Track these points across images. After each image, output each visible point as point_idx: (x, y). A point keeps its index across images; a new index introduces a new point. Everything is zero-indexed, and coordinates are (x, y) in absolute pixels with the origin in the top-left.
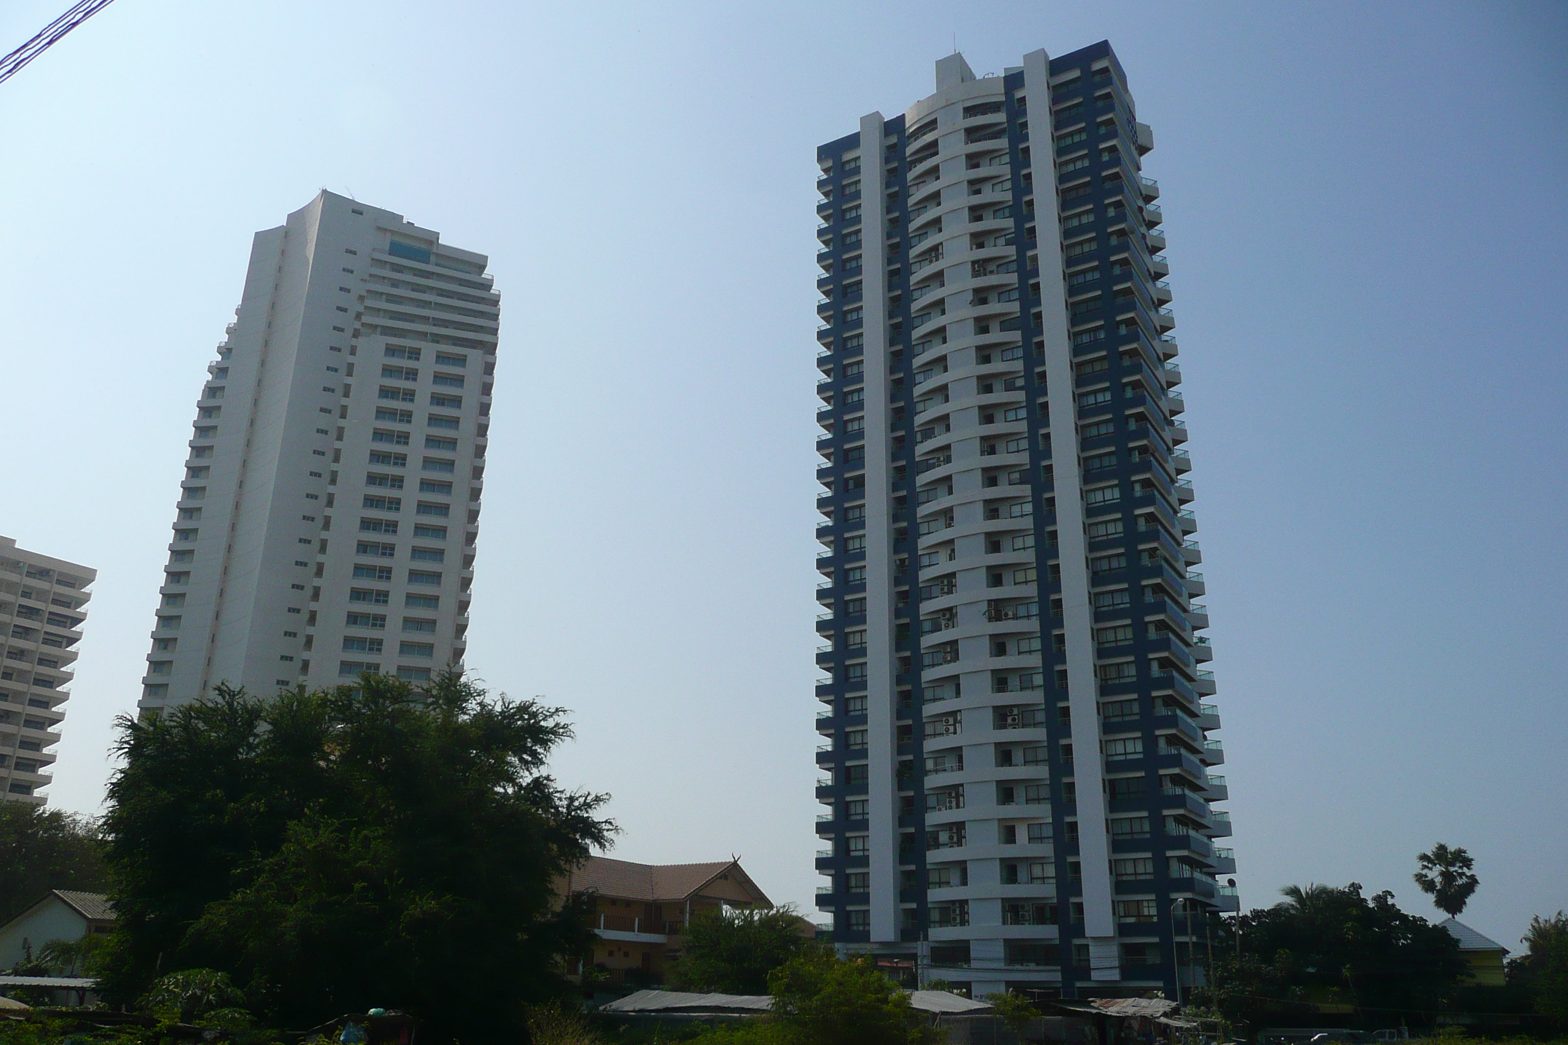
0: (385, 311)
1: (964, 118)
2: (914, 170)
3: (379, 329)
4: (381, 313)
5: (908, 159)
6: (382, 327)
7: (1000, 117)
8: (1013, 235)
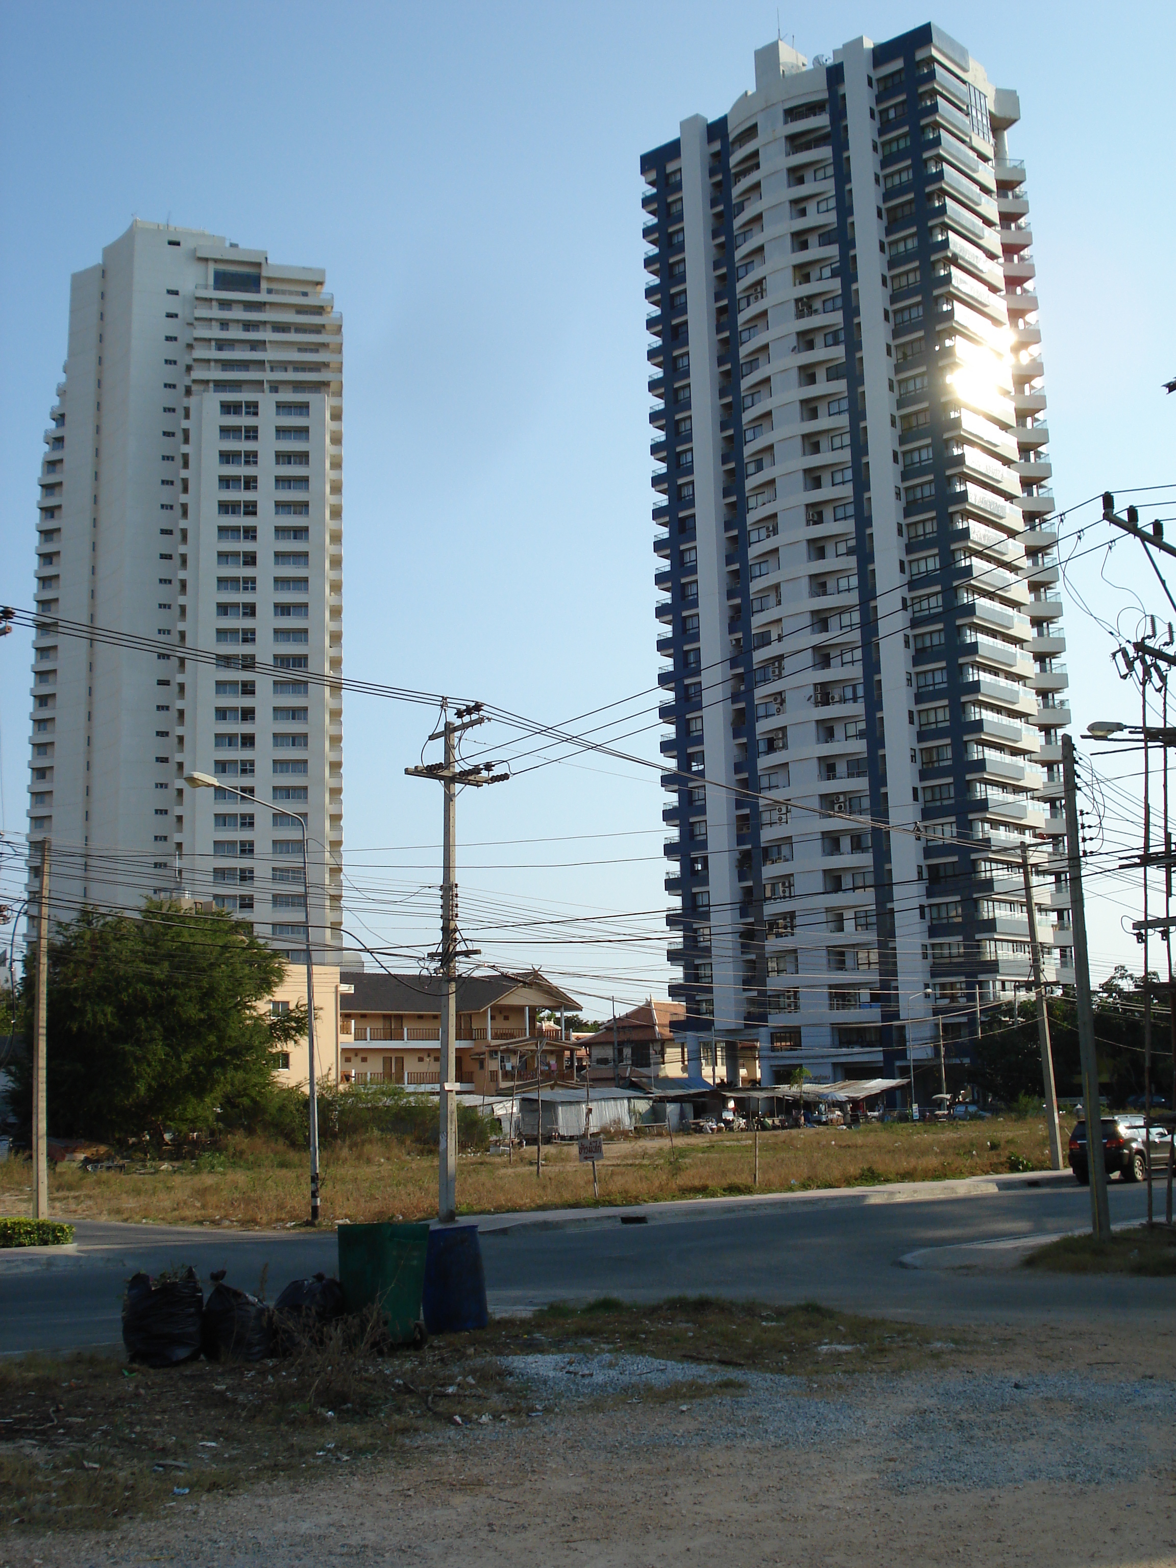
0: (216, 361)
1: (786, 123)
2: (739, 185)
3: (211, 385)
4: (212, 364)
5: (733, 171)
6: (215, 381)
7: (822, 121)
8: (838, 264)
